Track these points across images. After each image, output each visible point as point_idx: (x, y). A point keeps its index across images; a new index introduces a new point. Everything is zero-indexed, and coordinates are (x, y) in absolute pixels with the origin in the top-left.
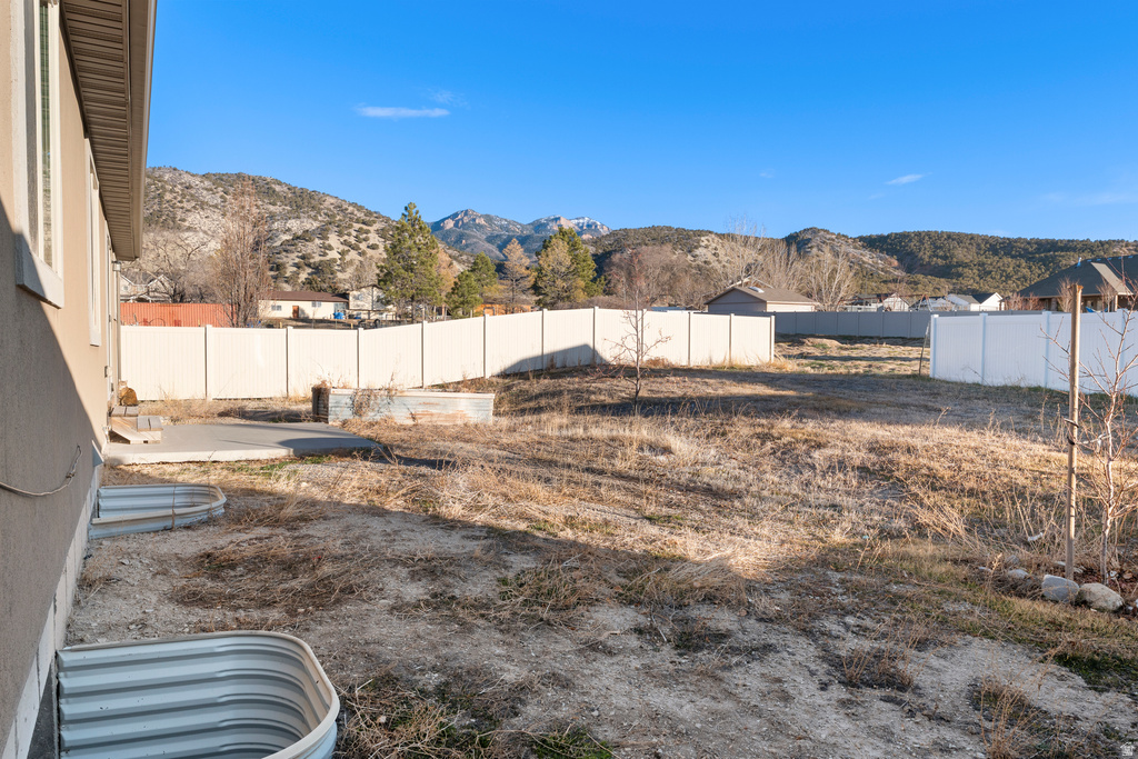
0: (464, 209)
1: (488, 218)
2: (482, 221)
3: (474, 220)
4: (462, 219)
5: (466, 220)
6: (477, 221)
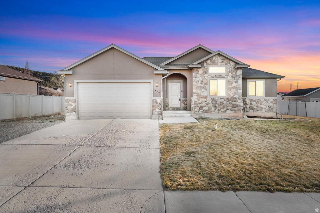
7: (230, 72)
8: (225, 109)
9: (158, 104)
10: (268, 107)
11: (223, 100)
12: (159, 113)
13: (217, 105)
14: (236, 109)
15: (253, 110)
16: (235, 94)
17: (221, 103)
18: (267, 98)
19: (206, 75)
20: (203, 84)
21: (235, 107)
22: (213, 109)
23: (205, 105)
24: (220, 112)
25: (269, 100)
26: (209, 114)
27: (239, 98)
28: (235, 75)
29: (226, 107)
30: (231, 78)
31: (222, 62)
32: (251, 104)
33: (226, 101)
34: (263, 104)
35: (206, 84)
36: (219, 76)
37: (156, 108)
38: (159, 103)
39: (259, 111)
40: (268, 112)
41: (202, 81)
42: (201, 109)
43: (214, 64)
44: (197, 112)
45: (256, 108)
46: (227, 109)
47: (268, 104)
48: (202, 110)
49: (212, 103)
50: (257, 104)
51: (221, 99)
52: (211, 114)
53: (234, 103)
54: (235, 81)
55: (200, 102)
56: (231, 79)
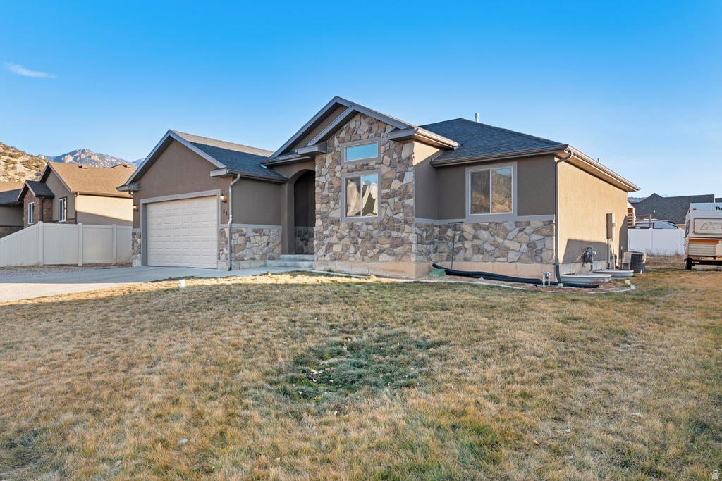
0: (82, 148)
1: (101, 156)
2: (96, 158)
3: (90, 157)
4: (80, 156)
5: (83, 156)
6: (92, 158)
7: (386, 153)
8: (376, 251)
9: (226, 237)
10: (524, 246)
11: (370, 227)
12: (227, 256)
13: (360, 241)
14: (399, 250)
15: (481, 256)
16: (396, 212)
17: (367, 234)
18: (524, 219)
19: (338, 168)
20: (333, 190)
21: (397, 246)
22: (352, 250)
23: (337, 240)
24: (365, 258)
25: (528, 224)
26: (343, 262)
27: (406, 222)
28: (397, 161)
29: (377, 245)
30: (389, 169)
31: (370, 130)
32: (475, 237)
33: (377, 231)
34: (510, 236)
35: (338, 190)
36: (365, 167)
37: (224, 246)
39: (501, 259)
40: (526, 262)
41: (331, 183)
42: (329, 251)
43: (354, 138)
44: (323, 258)
45: (490, 248)
46: (381, 251)
47: (525, 238)
48: (331, 253)
49: (349, 235)
50: (491, 238)
51: (368, 224)
52: (348, 264)
53: (395, 234)
54: (398, 175)
55: (327, 233)
56: (387, 173)
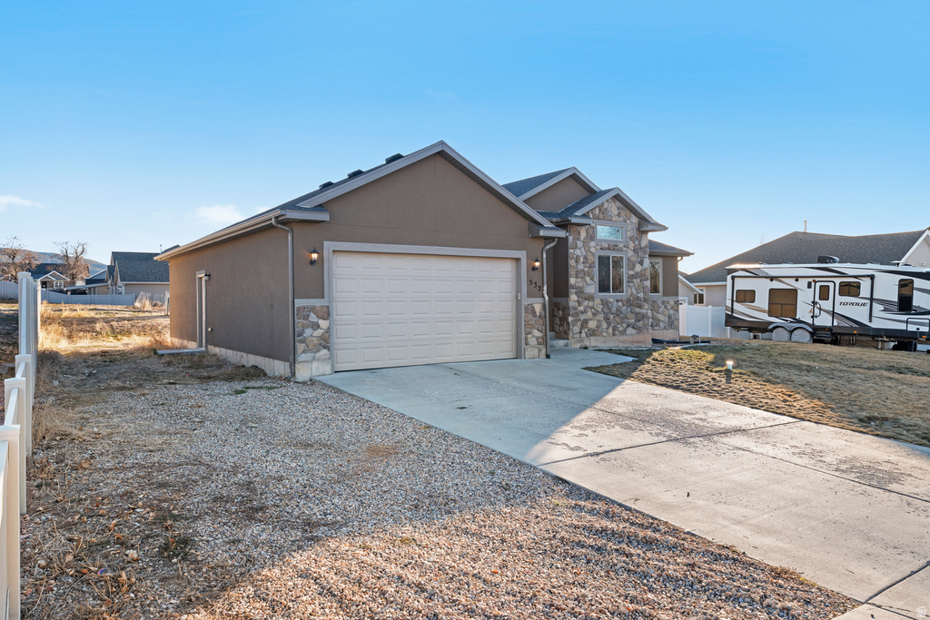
7: (631, 238)
8: (625, 325)
9: (536, 316)
11: (620, 304)
12: (540, 340)
13: (612, 316)
14: (641, 324)
16: (638, 291)
17: (618, 310)
19: (593, 244)
20: (588, 265)
21: (639, 321)
22: (605, 325)
23: (592, 316)
24: (616, 332)
26: (598, 338)
27: (645, 300)
28: (638, 247)
29: (625, 320)
30: (633, 253)
31: (619, 215)
33: (625, 307)
35: (593, 267)
36: (614, 248)
37: (533, 327)
38: (538, 314)
41: (585, 258)
42: (585, 328)
43: (606, 218)
44: (578, 335)
46: (628, 326)
48: (586, 330)
49: (603, 311)
52: (602, 339)
53: (638, 310)
55: (581, 308)
56: (631, 256)
